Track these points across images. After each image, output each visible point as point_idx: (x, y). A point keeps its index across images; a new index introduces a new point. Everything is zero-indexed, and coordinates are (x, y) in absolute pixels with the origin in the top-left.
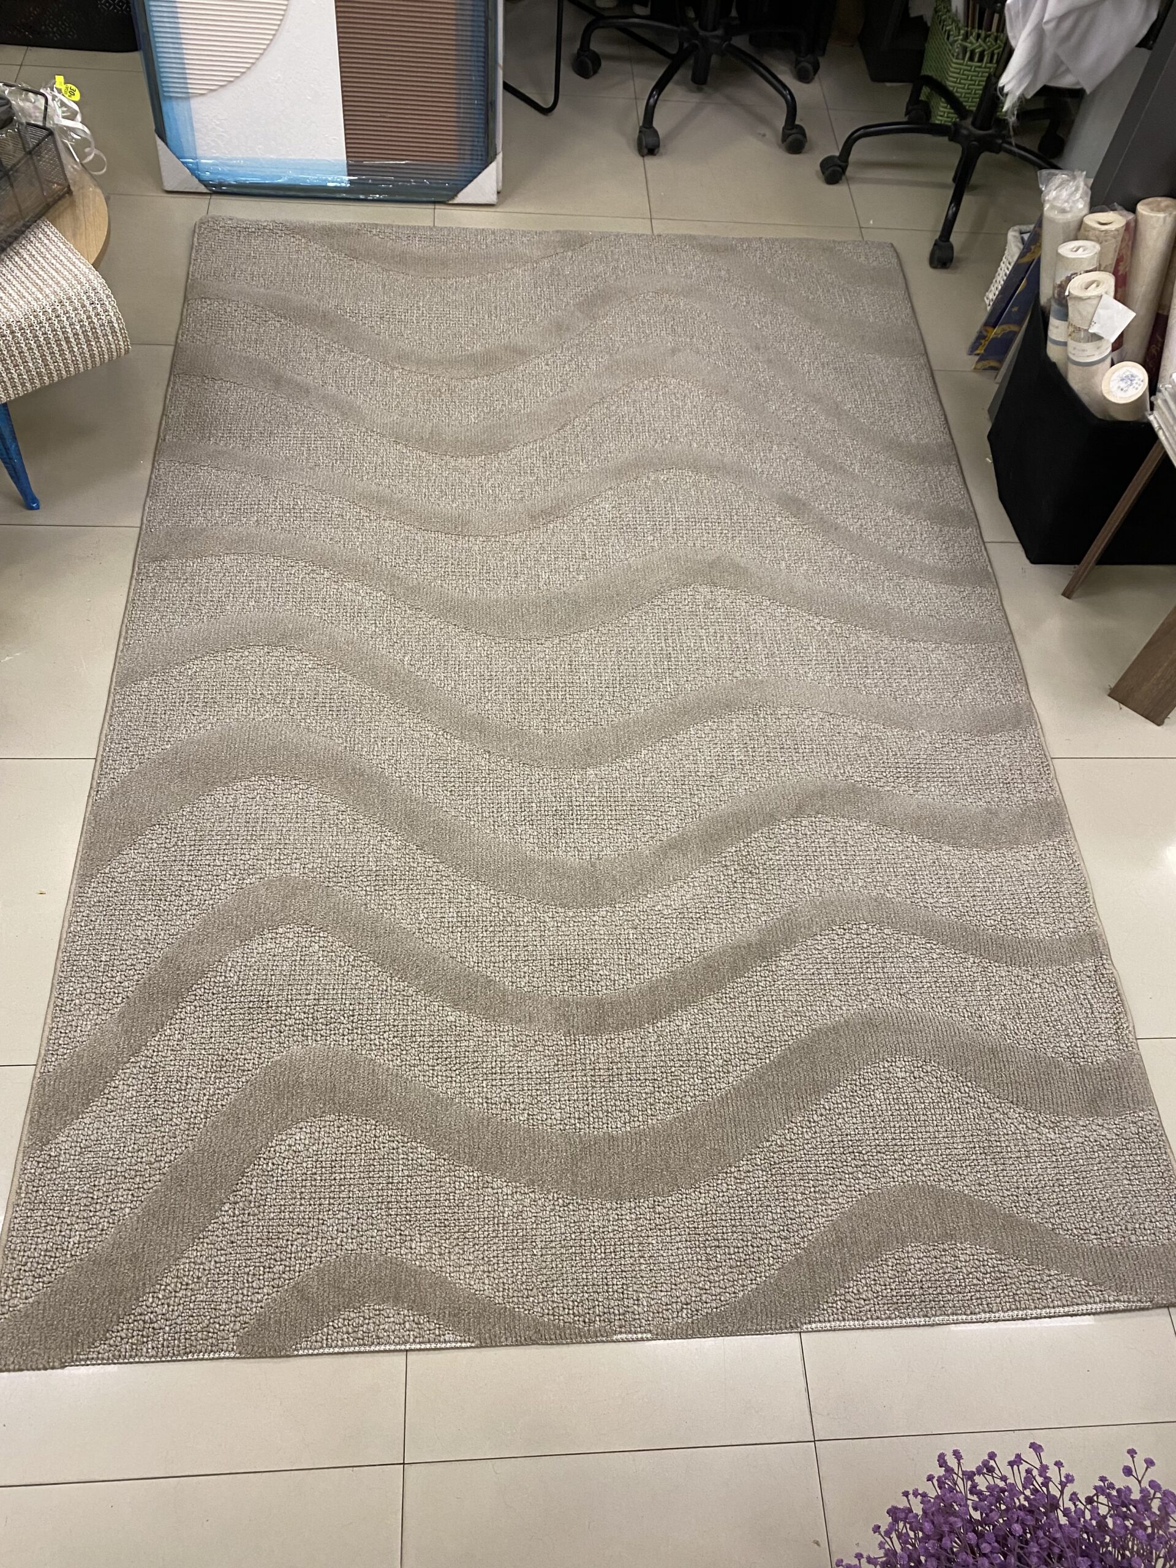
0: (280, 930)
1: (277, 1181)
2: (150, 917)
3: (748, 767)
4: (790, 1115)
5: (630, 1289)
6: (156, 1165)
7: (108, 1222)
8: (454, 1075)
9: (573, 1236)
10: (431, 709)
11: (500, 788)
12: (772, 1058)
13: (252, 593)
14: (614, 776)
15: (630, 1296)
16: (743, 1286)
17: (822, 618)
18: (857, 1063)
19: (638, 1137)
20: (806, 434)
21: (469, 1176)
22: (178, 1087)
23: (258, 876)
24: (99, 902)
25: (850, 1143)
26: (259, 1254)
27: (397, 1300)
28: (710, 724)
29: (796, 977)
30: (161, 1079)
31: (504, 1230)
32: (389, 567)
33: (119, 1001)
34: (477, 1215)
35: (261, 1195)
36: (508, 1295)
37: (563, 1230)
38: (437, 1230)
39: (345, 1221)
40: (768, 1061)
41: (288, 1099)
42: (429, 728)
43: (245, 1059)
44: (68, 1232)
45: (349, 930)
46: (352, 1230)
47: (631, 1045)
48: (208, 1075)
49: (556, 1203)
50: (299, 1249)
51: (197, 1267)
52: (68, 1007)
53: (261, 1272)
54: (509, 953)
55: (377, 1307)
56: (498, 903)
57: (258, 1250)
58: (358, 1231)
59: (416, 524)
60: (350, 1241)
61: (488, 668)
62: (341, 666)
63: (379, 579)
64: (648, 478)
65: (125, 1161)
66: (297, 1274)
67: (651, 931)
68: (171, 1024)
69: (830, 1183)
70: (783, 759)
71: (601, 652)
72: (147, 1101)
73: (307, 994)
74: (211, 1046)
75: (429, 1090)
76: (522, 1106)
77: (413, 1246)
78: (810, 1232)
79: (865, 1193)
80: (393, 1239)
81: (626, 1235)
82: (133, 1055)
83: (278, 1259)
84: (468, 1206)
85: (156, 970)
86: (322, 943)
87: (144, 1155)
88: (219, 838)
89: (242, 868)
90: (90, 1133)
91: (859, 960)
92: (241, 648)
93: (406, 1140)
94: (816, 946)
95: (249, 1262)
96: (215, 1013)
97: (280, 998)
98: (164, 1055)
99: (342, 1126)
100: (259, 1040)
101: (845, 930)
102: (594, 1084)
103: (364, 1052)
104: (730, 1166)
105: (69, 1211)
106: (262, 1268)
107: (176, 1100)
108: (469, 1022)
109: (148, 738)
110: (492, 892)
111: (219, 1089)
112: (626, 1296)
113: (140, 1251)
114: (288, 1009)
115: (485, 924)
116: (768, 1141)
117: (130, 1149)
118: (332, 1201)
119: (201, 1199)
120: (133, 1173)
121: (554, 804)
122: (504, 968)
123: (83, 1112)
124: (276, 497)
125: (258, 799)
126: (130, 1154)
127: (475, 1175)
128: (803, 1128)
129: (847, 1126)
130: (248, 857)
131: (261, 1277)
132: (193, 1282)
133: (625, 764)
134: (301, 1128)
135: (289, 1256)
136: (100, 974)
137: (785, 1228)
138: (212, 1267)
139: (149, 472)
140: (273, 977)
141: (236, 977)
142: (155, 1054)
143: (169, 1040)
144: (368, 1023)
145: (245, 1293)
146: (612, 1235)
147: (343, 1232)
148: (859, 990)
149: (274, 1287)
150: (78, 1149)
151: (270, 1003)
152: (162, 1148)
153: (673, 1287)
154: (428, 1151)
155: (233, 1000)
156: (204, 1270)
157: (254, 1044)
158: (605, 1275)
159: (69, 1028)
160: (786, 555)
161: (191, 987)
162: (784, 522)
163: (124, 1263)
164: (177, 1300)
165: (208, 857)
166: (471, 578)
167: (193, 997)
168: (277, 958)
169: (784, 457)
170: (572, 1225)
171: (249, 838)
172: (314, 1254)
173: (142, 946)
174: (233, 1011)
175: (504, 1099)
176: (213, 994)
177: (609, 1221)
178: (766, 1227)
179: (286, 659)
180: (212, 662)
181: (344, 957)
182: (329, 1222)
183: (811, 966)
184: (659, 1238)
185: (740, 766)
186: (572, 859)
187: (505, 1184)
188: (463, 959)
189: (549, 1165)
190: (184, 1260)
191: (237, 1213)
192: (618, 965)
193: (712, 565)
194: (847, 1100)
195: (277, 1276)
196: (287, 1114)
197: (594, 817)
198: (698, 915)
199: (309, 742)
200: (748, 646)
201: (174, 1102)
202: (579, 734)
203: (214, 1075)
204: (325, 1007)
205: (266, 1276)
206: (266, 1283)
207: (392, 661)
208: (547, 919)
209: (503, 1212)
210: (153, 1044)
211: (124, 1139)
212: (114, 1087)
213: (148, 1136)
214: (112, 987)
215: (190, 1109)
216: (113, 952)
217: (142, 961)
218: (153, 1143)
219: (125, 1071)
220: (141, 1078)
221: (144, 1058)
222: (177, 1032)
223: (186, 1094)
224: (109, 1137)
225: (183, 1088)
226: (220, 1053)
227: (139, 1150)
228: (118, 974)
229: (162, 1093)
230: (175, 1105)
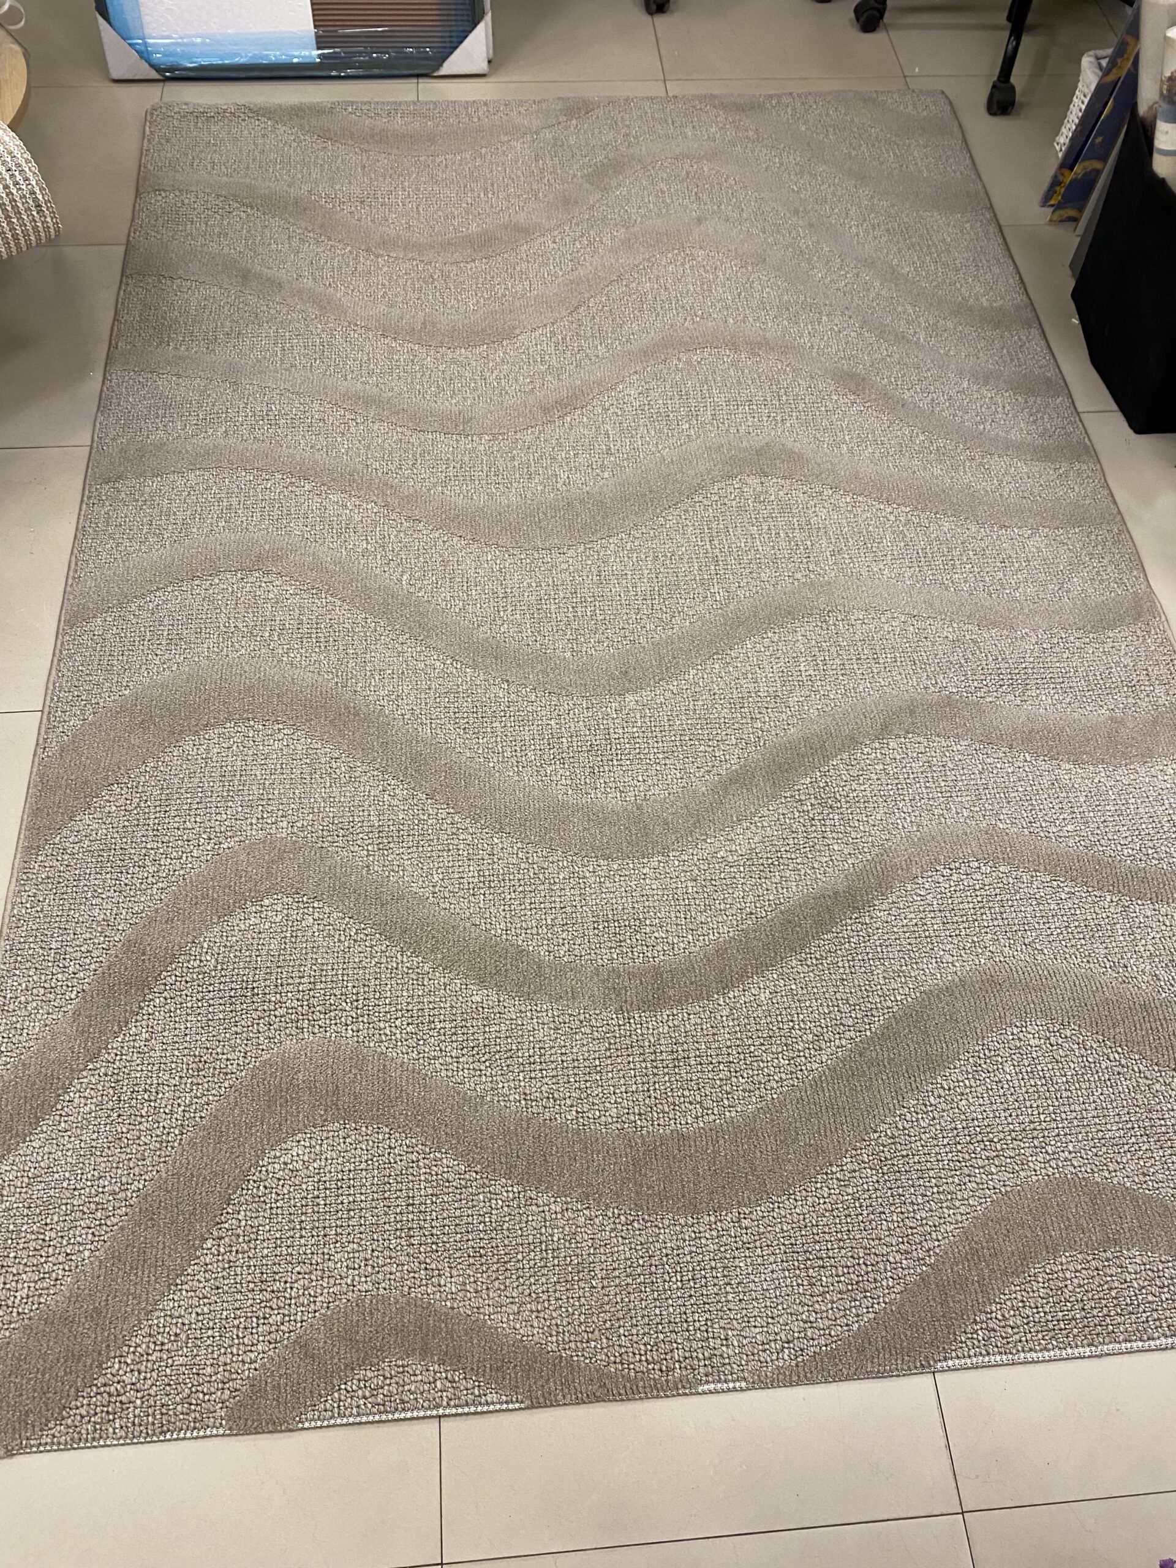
0: (266, 902)
1: (271, 1208)
2: (109, 894)
3: (819, 683)
4: (900, 1099)
5: (716, 1326)
6: (122, 1195)
7: (64, 1269)
8: (483, 1068)
9: (641, 1262)
10: (437, 635)
11: (523, 723)
12: (873, 1030)
13: (222, 513)
14: (658, 702)
15: (716, 1335)
16: (858, 1316)
17: (895, 506)
18: (979, 1031)
19: (714, 1134)
20: (860, 303)
21: (507, 1191)
22: (146, 1097)
23: (237, 839)
24: (48, 878)
25: (978, 1129)
26: (250, 1302)
27: (425, 1352)
28: (770, 635)
29: (895, 930)
30: (125, 1088)
31: (553, 1257)
32: (380, 474)
33: (73, 996)
34: (519, 1240)
35: (252, 1227)
36: (564, 1340)
37: (628, 1255)
38: (471, 1260)
39: (357, 1255)
40: (868, 1033)
41: (281, 1105)
42: (435, 658)
43: (228, 1060)
44: (14, 1284)
45: (349, 898)
46: (366, 1265)
47: (699, 1021)
48: (184, 1081)
49: (617, 1221)
50: (301, 1292)
51: (174, 1321)
52: (11, 1006)
53: (254, 1325)
54: (543, 917)
55: (400, 1363)
56: (527, 858)
57: (250, 1296)
58: (373, 1267)
59: (410, 424)
60: (363, 1279)
61: (502, 584)
62: (329, 590)
63: (368, 488)
64: (679, 359)
65: (82, 1192)
66: (299, 1325)
67: (714, 883)
68: (137, 1021)
69: (956, 1181)
70: (861, 671)
71: (635, 559)
72: (109, 1116)
73: (300, 977)
74: (186, 1045)
75: (454, 1088)
76: (568, 1102)
77: (442, 1283)
78: (937, 1243)
79: (1000, 1192)
80: (416, 1276)
81: (707, 1258)
82: (91, 1061)
83: (274, 1306)
84: (508, 1229)
85: (117, 956)
86: (316, 914)
87: (106, 1183)
88: (189, 796)
89: (217, 830)
90: (40, 1159)
91: (971, 905)
92: (210, 576)
93: (427, 1150)
94: (918, 891)
95: (238, 1312)
96: (189, 1005)
97: (268, 983)
98: (128, 1058)
99: (349, 1136)
100: (244, 1035)
101: (951, 870)
102: (655, 1071)
103: (372, 1045)
104: (831, 1165)
105: (15, 1258)
106: (255, 1320)
107: (144, 1114)
108: (499, 1001)
109: (103, 684)
110: (519, 845)
111: (197, 1098)
112: (711, 1335)
113: (103, 1304)
114: (278, 996)
115: (513, 883)
116: (876, 1132)
117: (89, 1176)
118: (339, 1230)
119: (177, 1236)
120: (93, 1206)
121: (588, 738)
122: (538, 934)
123: (31, 1133)
124: (247, 404)
125: (234, 748)
126: (89, 1183)
127: (515, 1190)
128: (917, 1113)
129: (972, 1108)
130: (224, 816)
131: (254, 1331)
132: (170, 1341)
133: (671, 687)
134: (299, 1141)
135: (288, 1302)
136: (50, 964)
137: (905, 1240)
138: (193, 1321)
139: (100, 385)
140: (259, 959)
141: (213, 961)
142: (118, 1058)
143: (134, 1041)
144: (376, 1009)
145: (235, 1351)
146: (688, 1257)
147: (354, 1269)
148: (974, 942)
149: (270, 1343)
150: (26, 1180)
151: (256, 991)
152: (129, 1174)
153: (770, 1320)
154: (456, 1163)
155: (211, 988)
156: (183, 1324)
157: (238, 1041)
158: (683, 1309)
159: (13, 1032)
160: (847, 438)
161: (159, 975)
162: (842, 401)
163: (83, 1320)
164: (149, 1365)
165: (176, 819)
166: (477, 482)
167: (163, 987)
168: (263, 935)
169: (836, 329)
170: (639, 1247)
171: (225, 794)
172: (319, 1299)
173: (99, 929)
174: (211, 1002)
175: (546, 1095)
176: (187, 982)
177: (685, 1241)
178: (880, 1239)
179: (263, 585)
180: (176, 593)
181: (344, 930)
182: (337, 1257)
183: (913, 916)
184: (749, 1260)
185: (810, 683)
186: (612, 801)
187: (552, 1200)
188: (488, 926)
189: (606, 1173)
190: (157, 1314)
191: (222, 1250)
192: (677, 925)
193: (760, 452)
194: (970, 1076)
195: (274, 1328)
196: (280, 1125)
197: (638, 751)
198: (770, 861)
199: (293, 679)
200: (809, 543)
201: (142, 1116)
202: (614, 655)
203: (190, 1080)
204: (322, 992)
205: (260, 1329)
206: (261, 1338)
207: (388, 581)
208: (588, 875)
209: (552, 1236)
210: (115, 1046)
211: (81, 1165)
212: (69, 1101)
213: (110, 1159)
214: (64, 979)
215: (161, 1124)
216: (65, 937)
217: (100, 946)
218: (117, 1168)
219: (81, 1080)
220: (101, 1088)
221: (104, 1064)
222: (144, 1030)
223: (157, 1105)
224: (63, 1162)
225: (153, 1098)
226: (197, 1053)
227: (101, 1177)
228: (72, 963)
229: (127, 1105)
230: (143, 1120)
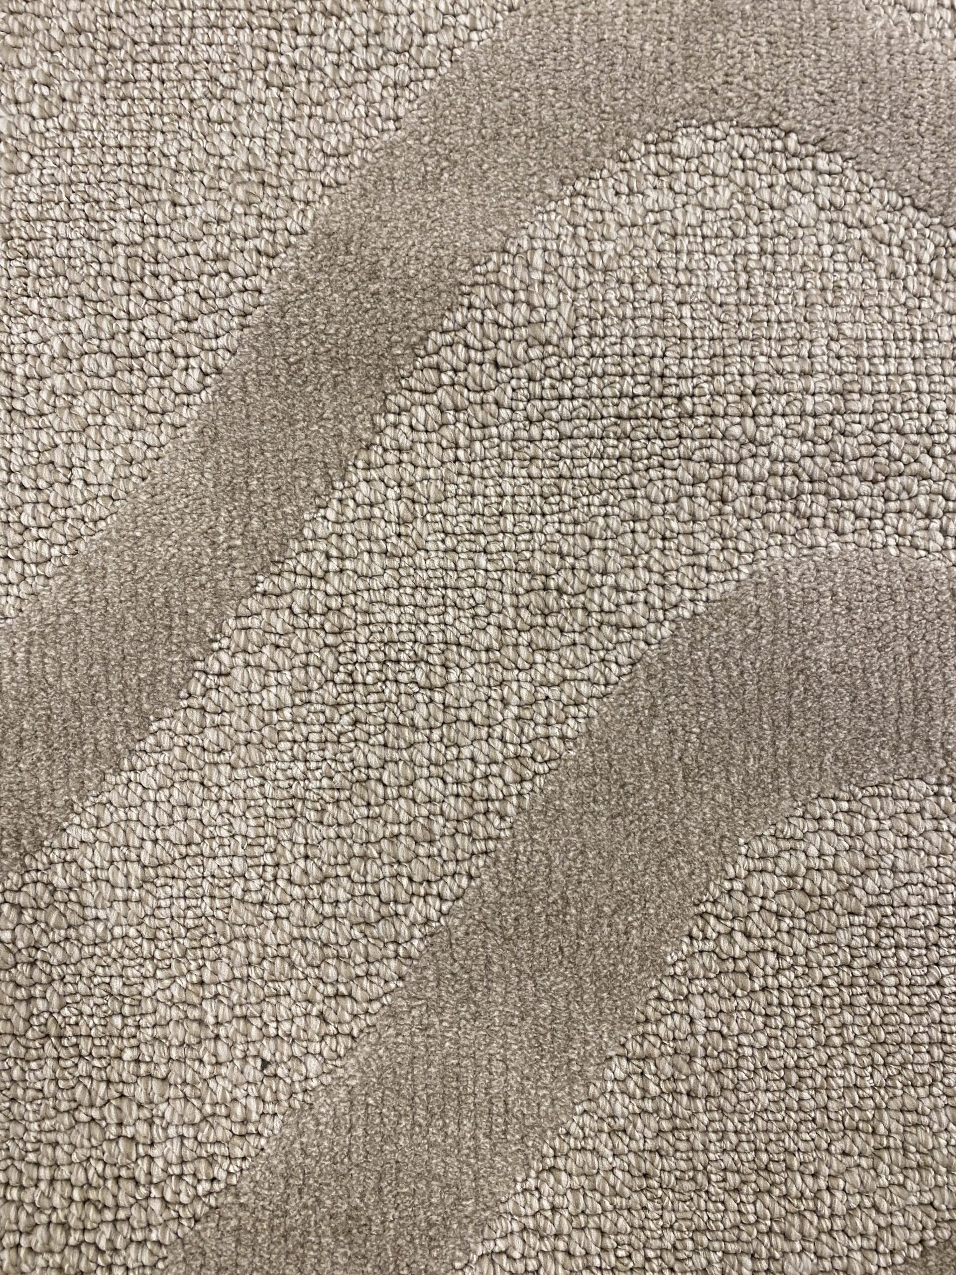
0: (685, 145)
1: (766, 989)
2: (251, 91)
6: (381, 929)
7: (260, 1098)
22: (420, 676)
30: (363, 651)
33: (192, 384)
35: (724, 1036)
41: (775, 727)
43: (618, 589)
44: (143, 1128)
48: (510, 637)
50: (855, 1202)
52: (31, 400)
57: (732, 1205)
65: (283, 910)
68: (368, 466)
72: (329, 722)
73: (803, 374)
74: (508, 541)
82: (264, 569)
85: (299, 278)
86: (824, 192)
87: (342, 895)
90: (164, 819)
96: (507, 431)
97: (719, 383)
98: (362, 568)
100: (657, 524)
105: (137, 1061)
107: (420, 722)
111: (550, 685)
113: (371, 1200)
114: (748, 423)
117: (297, 874)
120: (314, 951)
123: (131, 751)
126: (297, 892)
134: (821, 819)
136: (119, 288)
140: (686, 311)
141: (566, 309)
142: (334, 565)
143: (369, 519)
150: (135, 869)
151: (688, 403)
152: (397, 876)
155: (566, 389)
157: (641, 538)
161: (424, 339)
167: (432, 375)
168: (683, 243)
173: (240, 193)
174: (566, 428)
176: (497, 366)
181: (901, 245)
191: (653, 1089)
196: (773, 775)
201: (414, 727)
203: (525, 638)
204: (867, 420)
210: (320, 532)
211: (271, 842)
212: (220, 675)
213: (344, 832)
214: (163, 333)
215: (466, 752)
216: (149, 209)
217: (250, 244)
218: (364, 857)
219: (245, 622)
220: (300, 648)
221: (300, 581)
222: (391, 494)
223: (449, 700)
224: (224, 833)
225: (437, 682)
226: (537, 567)
227: (325, 879)
228: (177, 290)
229: (373, 698)
230: (419, 737)
